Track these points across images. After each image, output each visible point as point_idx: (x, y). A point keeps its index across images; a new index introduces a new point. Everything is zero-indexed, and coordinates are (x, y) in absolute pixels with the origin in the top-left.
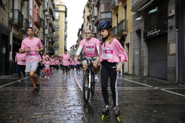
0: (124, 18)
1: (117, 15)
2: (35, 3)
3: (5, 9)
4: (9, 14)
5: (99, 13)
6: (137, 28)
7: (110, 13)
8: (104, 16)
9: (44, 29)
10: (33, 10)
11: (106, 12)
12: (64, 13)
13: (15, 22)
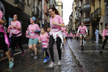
0: (99, 7)
1: (94, 5)
2: (45, 2)
3: (30, 7)
4: (32, 9)
5: (83, 5)
6: (107, 13)
7: (89, 5)
8: (85, 7)
10: (44, 6)
11: (87, 4)
12: (61, 6)
13: (35, 13)
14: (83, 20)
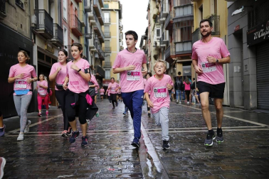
0: (213, 13)
1: (201, 9)
3: (23, 10)
4: (30, 17)
5: (173, 9)
6: (234, 28)
7: (190, 8)
8: (179, 13)
9: (87, 39)
10: (69, 9)
11: (183, 7)
12: (118, 12)
13: (40, 29)
14: (174, 50)
